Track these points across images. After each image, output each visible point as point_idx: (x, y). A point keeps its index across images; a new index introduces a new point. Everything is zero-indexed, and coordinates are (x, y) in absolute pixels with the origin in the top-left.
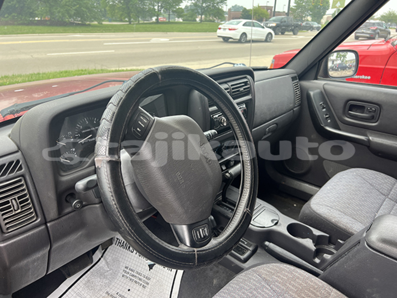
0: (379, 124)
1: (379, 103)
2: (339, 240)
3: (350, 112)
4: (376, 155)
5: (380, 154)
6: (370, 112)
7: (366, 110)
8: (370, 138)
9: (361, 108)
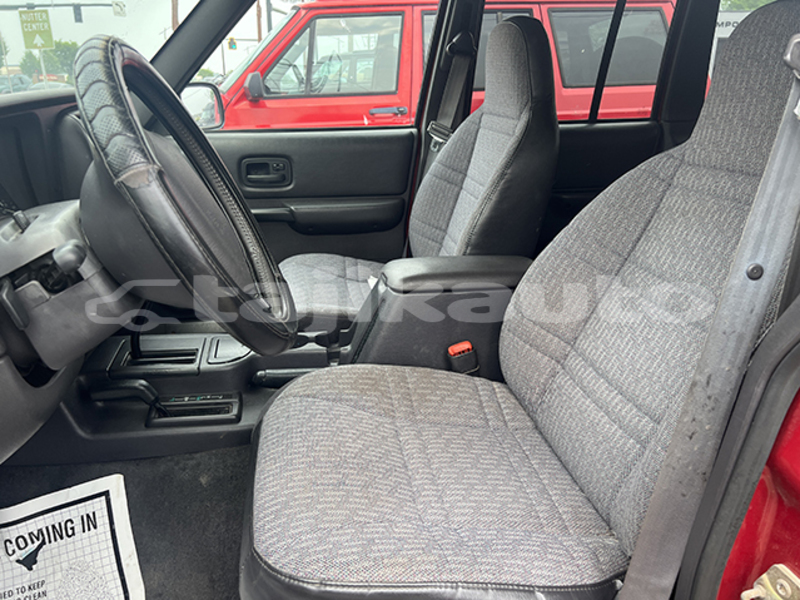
0: (295, 186)
1: (287, 153)
2: (342, 331)
3: (249, 176)
4: (304, 234)
5: (310, 229)
6: (278, 170)
7: (271, 168)
8: (292, 208)
9: (263, 167)
